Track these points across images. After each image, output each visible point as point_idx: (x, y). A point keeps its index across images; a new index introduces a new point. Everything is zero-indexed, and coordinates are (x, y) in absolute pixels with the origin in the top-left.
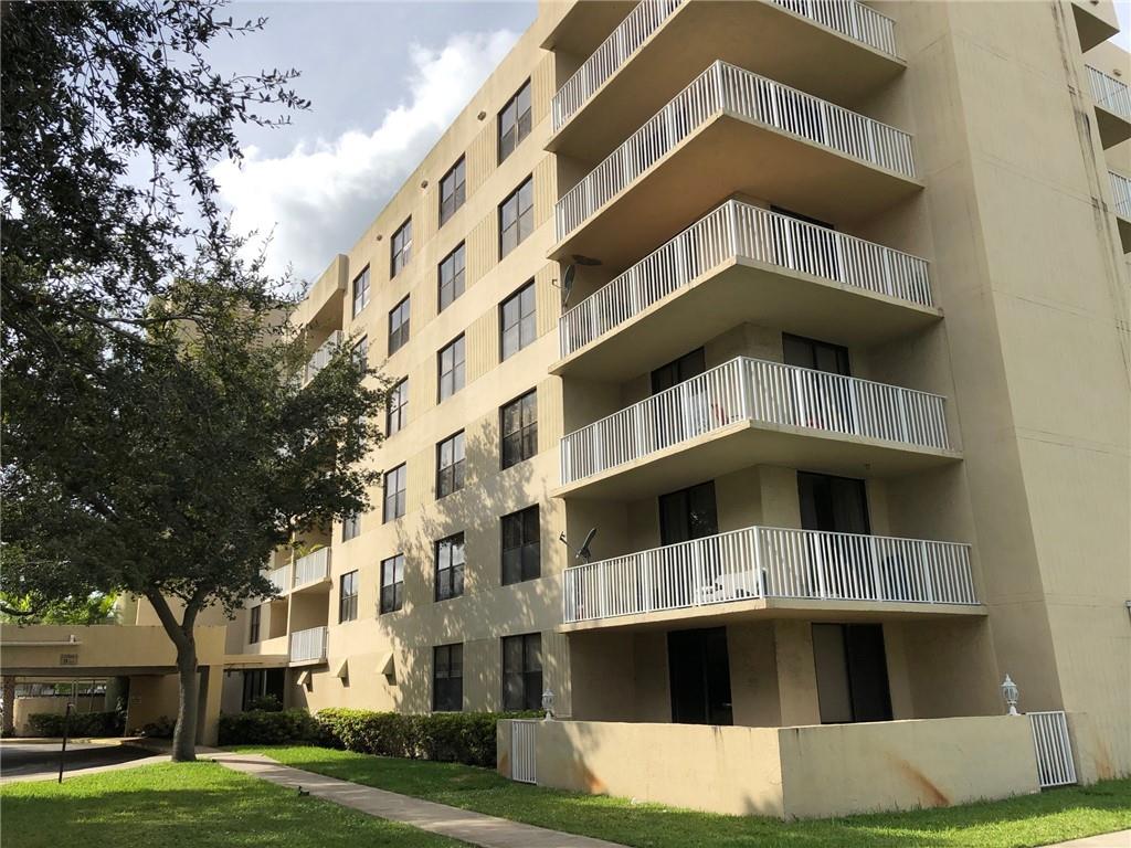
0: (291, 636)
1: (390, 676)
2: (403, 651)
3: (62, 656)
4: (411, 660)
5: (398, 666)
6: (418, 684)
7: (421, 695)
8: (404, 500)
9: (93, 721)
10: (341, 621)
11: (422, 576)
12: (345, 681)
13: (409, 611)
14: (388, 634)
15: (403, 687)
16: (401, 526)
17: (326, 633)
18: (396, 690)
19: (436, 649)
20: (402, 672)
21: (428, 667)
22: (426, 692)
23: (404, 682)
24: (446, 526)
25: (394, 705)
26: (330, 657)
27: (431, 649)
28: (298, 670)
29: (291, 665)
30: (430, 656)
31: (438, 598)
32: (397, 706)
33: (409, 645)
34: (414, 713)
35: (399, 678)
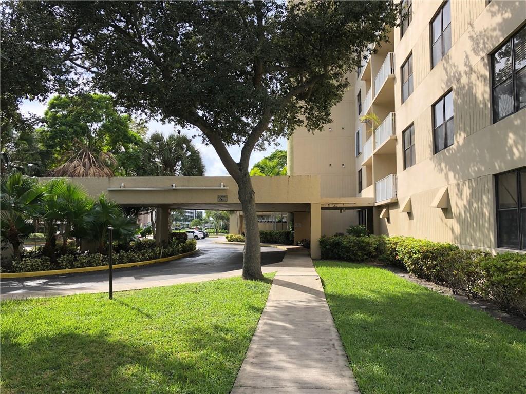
0: (375, 184)
1: (447, 210)
2: (458, 185)
3: (218, 196)
4: (466, 191)
5: (453, 200)
6: (477, 216)
7: (481, 228)
8: (450, 38)
9: (281, 235)
10: (405, 168)
11: (476, 98)
12: (410, 214)
13: (461, 142)
14: (442, 170)
15: (459, 220)
16: (448, 62)
17: (395, 179)
18: (453, 222)
19: (497, 177)
20: (458, 205)
21: (488, 198)
22: (487, 225)
23: (460, 214)
24: (501, 26)
25: (451, 236)
26: (399, 197)
27: (491, 177)
28: (380, 208)
29: (376, 204)
30: (490, 185)
31: (495, 117)
32: (455, 238)
33: (464, 177)
34: (473, 247)
35: (455, 210)
